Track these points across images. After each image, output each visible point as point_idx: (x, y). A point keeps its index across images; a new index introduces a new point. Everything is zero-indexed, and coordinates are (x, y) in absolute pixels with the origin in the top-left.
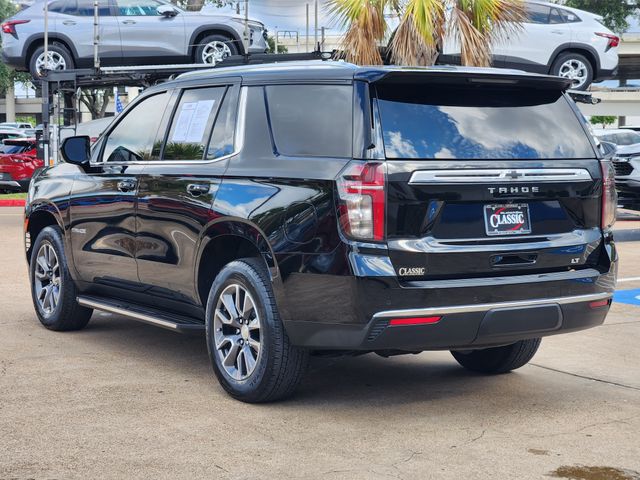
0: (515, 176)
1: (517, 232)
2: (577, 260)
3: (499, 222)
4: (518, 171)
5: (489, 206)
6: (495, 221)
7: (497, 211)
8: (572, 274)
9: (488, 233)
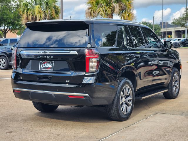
0: (45, 52)
1: (49, 70)
2: (69, 81)
3: (44, 66)
4: (46, 51)
5: (41, 61)
6: (43, 66)
7: (44, 63)
8: (67, 85)
9: (39, 69)
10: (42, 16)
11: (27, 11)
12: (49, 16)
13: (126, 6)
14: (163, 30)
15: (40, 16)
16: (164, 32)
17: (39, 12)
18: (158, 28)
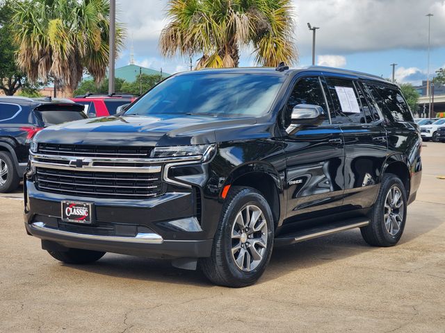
10: (65, 46)
11: (28, 33)
12: (85, 46)
13: (270, 21)
14: (424, 100)
15: (62, 48)
16: (426, 104)
17: (58, 36)
18: (411, 95)
